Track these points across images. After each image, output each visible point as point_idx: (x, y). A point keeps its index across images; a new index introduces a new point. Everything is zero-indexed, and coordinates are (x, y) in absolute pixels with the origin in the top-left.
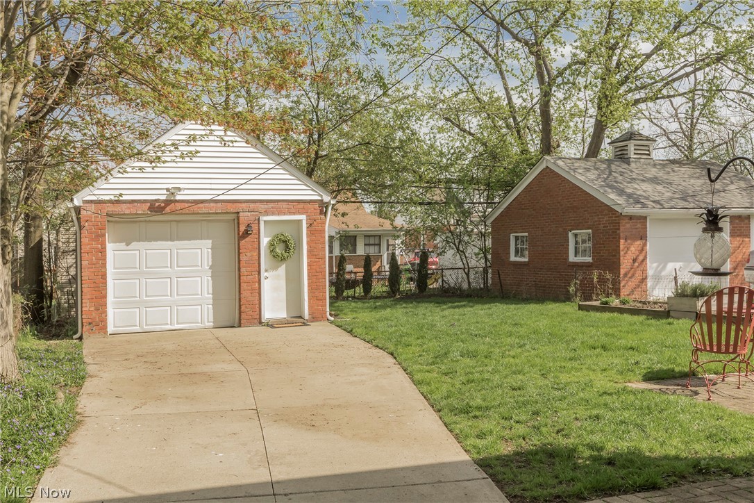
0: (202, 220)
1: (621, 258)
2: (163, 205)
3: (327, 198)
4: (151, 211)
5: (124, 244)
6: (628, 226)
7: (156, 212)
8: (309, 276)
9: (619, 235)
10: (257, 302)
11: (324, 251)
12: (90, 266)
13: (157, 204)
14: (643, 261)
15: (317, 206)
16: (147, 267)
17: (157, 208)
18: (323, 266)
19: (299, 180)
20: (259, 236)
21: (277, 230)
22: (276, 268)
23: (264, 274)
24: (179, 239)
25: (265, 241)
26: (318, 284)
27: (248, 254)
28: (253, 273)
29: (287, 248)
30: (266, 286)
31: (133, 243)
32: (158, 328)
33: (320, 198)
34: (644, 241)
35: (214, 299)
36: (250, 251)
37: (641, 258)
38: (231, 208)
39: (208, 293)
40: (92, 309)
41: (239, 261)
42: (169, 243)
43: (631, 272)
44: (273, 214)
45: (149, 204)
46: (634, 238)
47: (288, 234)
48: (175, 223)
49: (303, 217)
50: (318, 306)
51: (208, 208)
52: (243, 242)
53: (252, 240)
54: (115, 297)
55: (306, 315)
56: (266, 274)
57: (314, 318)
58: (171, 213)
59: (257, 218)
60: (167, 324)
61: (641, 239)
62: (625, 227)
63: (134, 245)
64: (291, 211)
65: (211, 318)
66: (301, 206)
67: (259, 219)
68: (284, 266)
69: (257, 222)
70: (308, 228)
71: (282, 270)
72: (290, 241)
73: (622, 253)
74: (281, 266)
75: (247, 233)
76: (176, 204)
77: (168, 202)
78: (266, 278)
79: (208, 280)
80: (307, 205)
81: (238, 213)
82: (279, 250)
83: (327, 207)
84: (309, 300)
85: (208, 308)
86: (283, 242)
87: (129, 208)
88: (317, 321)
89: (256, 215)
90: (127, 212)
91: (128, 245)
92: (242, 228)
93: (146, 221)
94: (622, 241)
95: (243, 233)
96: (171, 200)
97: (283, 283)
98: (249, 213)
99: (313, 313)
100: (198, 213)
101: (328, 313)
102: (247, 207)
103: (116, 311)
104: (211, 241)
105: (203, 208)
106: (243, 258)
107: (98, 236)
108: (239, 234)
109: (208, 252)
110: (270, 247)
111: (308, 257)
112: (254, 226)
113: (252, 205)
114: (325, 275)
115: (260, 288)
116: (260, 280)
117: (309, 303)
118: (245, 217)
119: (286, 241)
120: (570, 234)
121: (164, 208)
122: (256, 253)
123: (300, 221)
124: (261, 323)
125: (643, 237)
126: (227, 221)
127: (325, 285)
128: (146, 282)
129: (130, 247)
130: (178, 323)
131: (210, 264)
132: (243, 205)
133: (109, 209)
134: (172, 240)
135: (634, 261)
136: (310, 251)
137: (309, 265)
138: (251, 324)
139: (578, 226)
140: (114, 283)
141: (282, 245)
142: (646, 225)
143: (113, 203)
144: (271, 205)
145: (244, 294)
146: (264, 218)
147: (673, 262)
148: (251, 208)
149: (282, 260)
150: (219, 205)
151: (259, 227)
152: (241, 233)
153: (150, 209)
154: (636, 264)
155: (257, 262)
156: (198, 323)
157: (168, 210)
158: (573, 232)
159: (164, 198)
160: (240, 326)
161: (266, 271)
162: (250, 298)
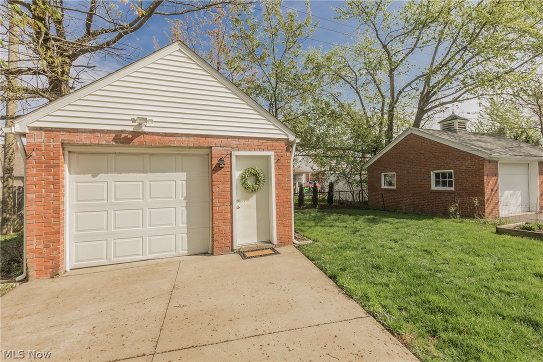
0: (177, 154)
1: (485, 189)
2: (130, 136)
3: (292, 138)
4: (116, 142)
5: (91, 175)
6: (488, 166)
7: (122, 143)
8: (277, 206)
9: (483, 173)
10: (230, 231)
11: (290, 183)
12: (38, 199)
13: (123, 135)
14: (497, 190)
15: (283, 144)
16: (116, 199)
17: (123, 139)
18: (289, 197)
19: (268, 120)
20: (231, 170)
21: (248, 164)
22: (247, 198)
23: (235, 204)
24: (151, 171)
25: (237, 174)
26: (285, 212)
27: (221, 186)
28: (226, 204)
29: (257, 180)
30: (238, 215)
31: (101, 175)
32: (128, 259)
33: (286, 138)
34: (497, 177)
35: (188, 228)
36: (223, 184)
37: (495, 188)
38: (204, 142)
39: (182, 223)
40: (41, 246)
41: (212, 192)
42: (142, 175)
43: (491, 198)
44: (244, 149)
45: (114, 135)
46: (492, 176)
47: (258, 167)
48: (148, 156)
49: (271, 153)
50: (285, 231)
51: (179, 141)
52: (216, 175)
53: (224, 173)
54: (77, 231)
55: (275, 241)
56: (238, 204)
57: (282, 243)
58: (141, 145)
59: (229, 153)
60: (139, 255)
61: (495, 176)
62: (487, 167)
63: (102, 176)
64: (261, 147)
65: (185, 246)
66: (270, 143)
67: (231, 155)
68: (254, 197)
69: (229, 156)
70: (276, 163)
71: (253, 199)
72: (260, 175)
73: (485, 185)
74: (251, 197)
75: (218, 167)
76: (145, 136)
77: (136, 134)
78: (238, 208)
79: (182, 210)
80: (275, 143)
81: (211, 147)
82: (250, 182)
83: (292, 146)
84: (278, 226)
85: (182, 237)
86: (254, 175)
87: (90, 138)
88: (284, 245)
89: (228, 150)
90: (88, 142)
91: (94, 176)
92: (215, 162)
93: (115, 153)
94: (485, 177)
95: (216, 166)
96: (139, 132)
97: (254, 212)
98: (222, 148)
99: (281, 238)
100: (170, 147)
101: (293, 237)
102: (219, 142)
103: (79, 244)
104: (185, 174)
105: (175, 142)
106: (216, 189)
107: (49, 167)
108: (212, 168)
109: (182, 184)
110: (241, 180)
111: (276, 189)
112: (227, 161)
113: (224, 141)
114: (291, 204)
115: (232, 218)
116: (232, 210)
117: (277, 229)
118: (217, 152)
119: (256, 175)
120: (432, 173)
121: (131, 140)
122: (228, 185)
123: (268, 157)
124: (233, 250)
125: (496, 175)
126: (201, 156)
127: (291, 214)
128: (115, 214)
129: (96, 179)
130: (150, 253)
131: (185, 195)
132: (216, 140)
133: (63, 138)
134: (144, 172)
135: (492, 190)
136: (277, 184)
137: (277, 196)
138: (223, 252)
139: (441, 167)
140: (77, 216)
141: (253, 178)
142: (498, 167)
143: (70, 132)
144: (242, 141)
145: (216, 223)
146: (235, 153)
147: (507, 190)
148: (223, 144)
149: (252, 191)
150: (192, 139)
151: (231, 161)
152: (213, 167)
153: (114, 139)
154: (493, 192)
155: (229, 194)
156: (172, 251)
157: (136, 141)
158: (434, 171)
159: (131, 129)
160: (212, 254)
161: (238, 201)
162: (223, 228)
